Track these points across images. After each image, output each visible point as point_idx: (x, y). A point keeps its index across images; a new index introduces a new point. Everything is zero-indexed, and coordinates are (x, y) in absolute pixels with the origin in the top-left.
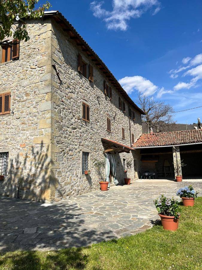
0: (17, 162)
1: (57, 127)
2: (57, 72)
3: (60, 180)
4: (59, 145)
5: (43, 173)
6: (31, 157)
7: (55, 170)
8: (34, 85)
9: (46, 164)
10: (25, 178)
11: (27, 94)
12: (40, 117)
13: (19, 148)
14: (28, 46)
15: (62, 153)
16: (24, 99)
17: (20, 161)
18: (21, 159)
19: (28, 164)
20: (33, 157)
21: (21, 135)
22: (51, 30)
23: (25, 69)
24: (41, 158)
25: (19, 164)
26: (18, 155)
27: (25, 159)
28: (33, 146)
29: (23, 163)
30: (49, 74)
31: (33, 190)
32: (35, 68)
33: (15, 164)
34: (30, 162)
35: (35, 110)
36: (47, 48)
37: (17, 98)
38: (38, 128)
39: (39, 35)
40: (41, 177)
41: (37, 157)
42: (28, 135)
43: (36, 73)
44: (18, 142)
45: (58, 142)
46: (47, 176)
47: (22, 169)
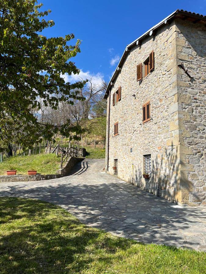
0: (157, 163)
1: (187, 127)
2: (185, 70)
3: (196, 183)
4: (191, 146)
5: (175, 175)
6: (166, 158)
7: (187, 172)
8: (165, 90)
9: (176, 165)
10: (162, 178)
11: (161, 100)
12: (170, 120)
13: (157, 150)
14: (160, 55)
15: (197, 155)
16: (159, 105)
17: (158, 162)
18: (159, 160)
19: (164, 165)
20: (167, 159)
21: (158, 138)
22: (175, 31)
23: (159, 77)
24: (172, 159)
25: (158, 165)
26: (157, 157)
27: (162, 161)
28: (166, 148)
29: (160, 165)
30: (175, 75)
31: (168, 190)
32: (165, 74)
33: (155, 165)
34: (165, 163)
35: (166, 114)
36: (173, 51)
37: (154, 105)
38: (169, 131)
39: (167, 41)
40: (173, 178)
41: (170, 159)
42: (163, 138)
43: (166, 78)
44: (156, 145)
45: (190, 143)
46: (177, 178)
47: (160, 170)
